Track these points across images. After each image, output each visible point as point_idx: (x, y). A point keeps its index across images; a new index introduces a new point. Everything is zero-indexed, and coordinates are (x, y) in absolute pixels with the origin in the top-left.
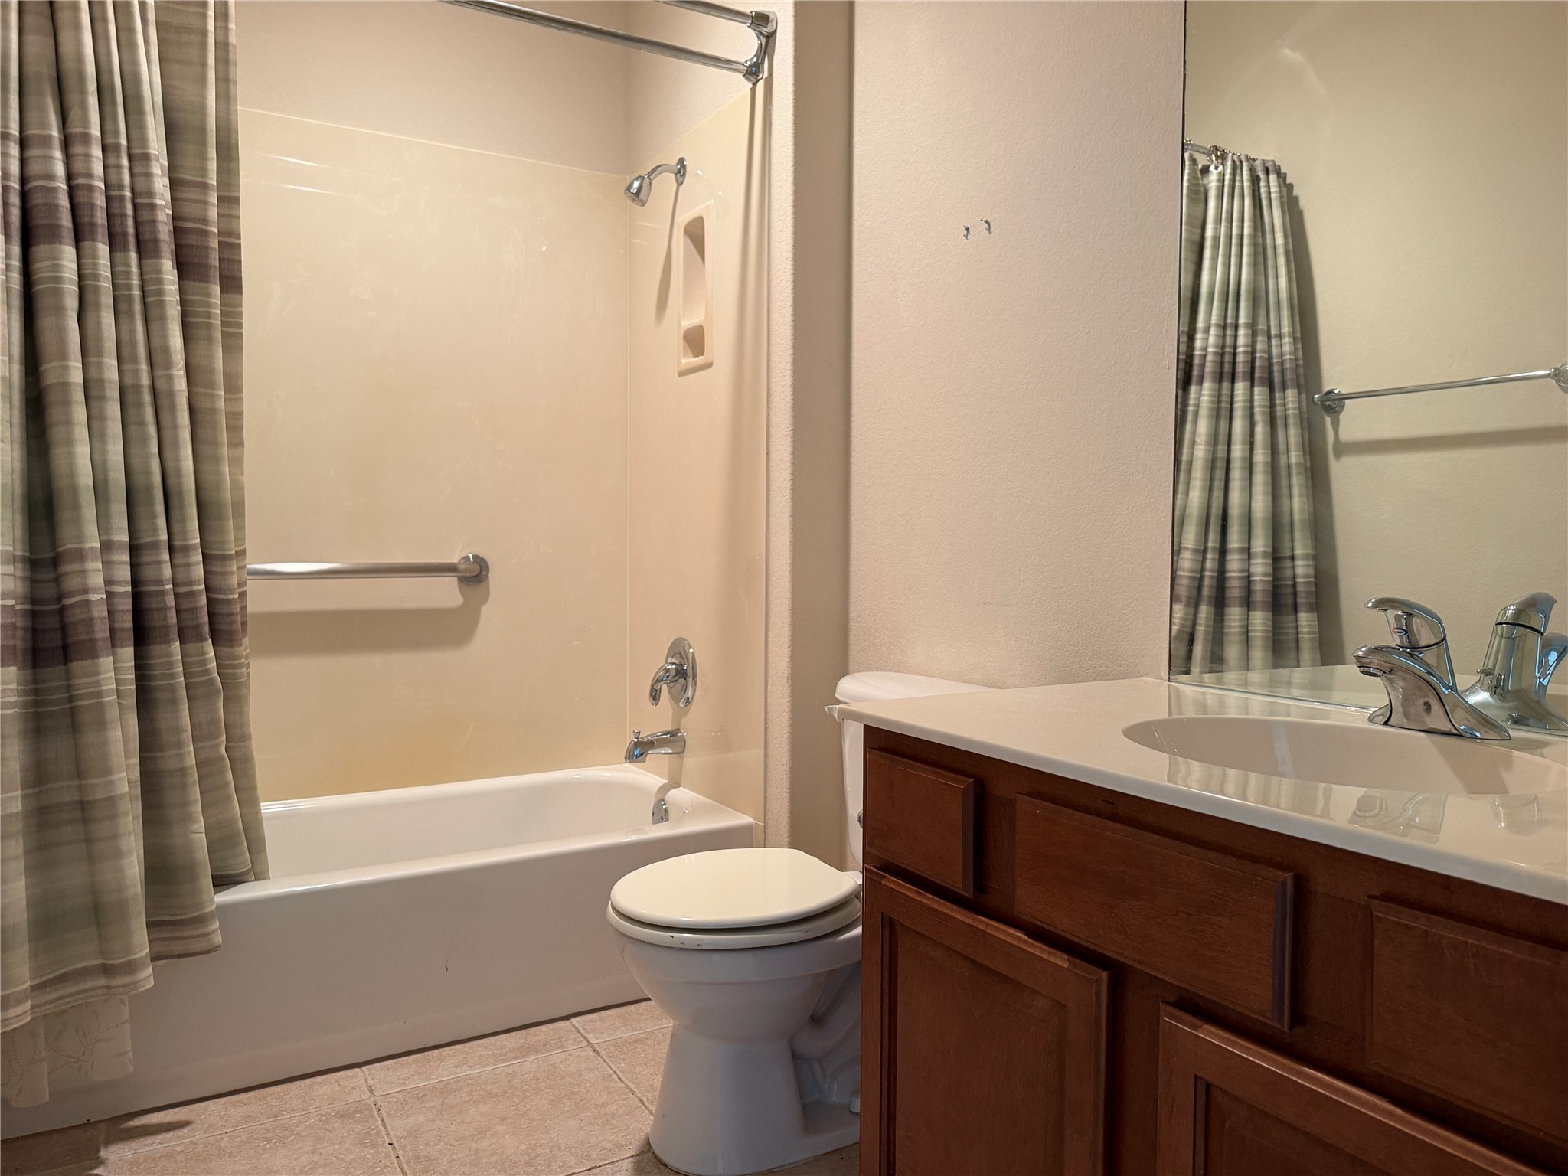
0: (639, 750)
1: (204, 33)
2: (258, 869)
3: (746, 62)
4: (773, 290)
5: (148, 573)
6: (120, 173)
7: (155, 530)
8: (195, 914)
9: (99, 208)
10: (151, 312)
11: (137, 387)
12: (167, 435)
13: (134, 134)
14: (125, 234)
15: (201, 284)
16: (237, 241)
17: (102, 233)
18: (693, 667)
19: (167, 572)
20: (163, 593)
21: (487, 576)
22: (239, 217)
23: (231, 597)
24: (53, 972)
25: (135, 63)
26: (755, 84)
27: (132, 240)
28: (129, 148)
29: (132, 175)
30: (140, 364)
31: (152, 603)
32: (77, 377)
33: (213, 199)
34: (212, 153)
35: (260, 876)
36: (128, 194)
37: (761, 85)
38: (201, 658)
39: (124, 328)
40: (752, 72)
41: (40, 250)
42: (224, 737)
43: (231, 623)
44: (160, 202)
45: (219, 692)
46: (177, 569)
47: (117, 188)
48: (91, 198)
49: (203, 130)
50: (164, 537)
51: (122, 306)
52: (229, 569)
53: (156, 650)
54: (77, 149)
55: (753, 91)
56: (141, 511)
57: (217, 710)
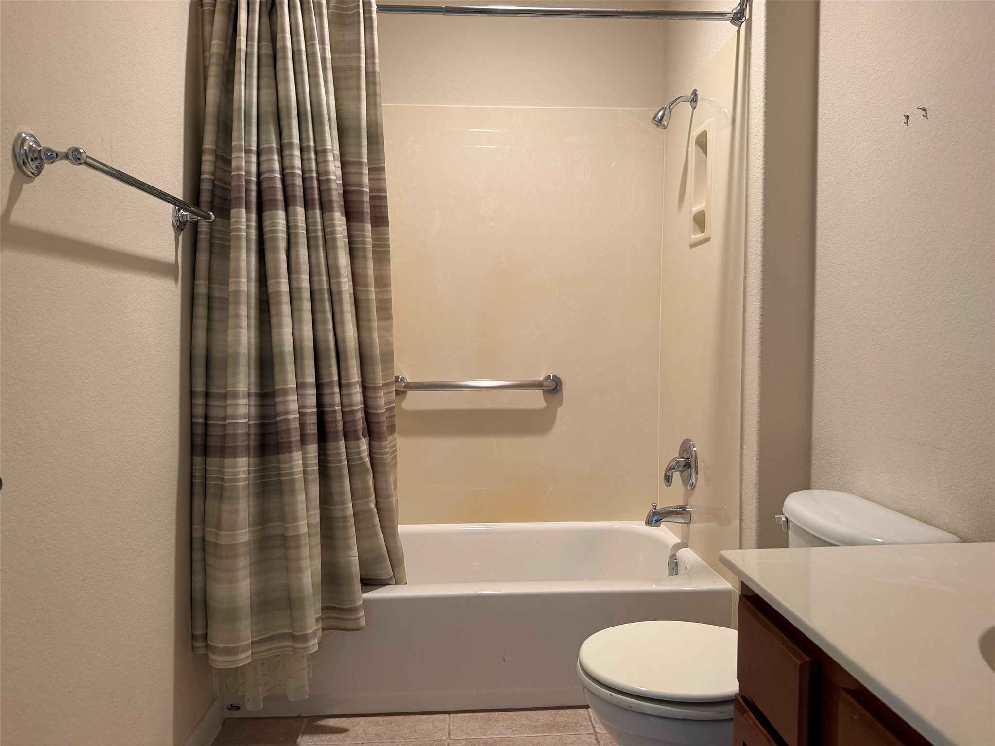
0: (655, 518)
1: (359, 68)
2: (397, 576)
3: (732, 11)
4: (750, 181)
5: (327, 400)
6: (310, 163)
7: (331, 375)
8: (349, 606)
9: (297, 186)
10: (329, 244)
11: (321, 290)
12: (337, 317)
13: (318, 137)
14: (313, 199)
15: (359, 224)
16: (384, 194)
17: (300, 200)
18: (695, 461)
19: (337, 399)
20: (335, 412)
21: (561, 389)
22: (385, 179)
23: (379, 412)
24: (266, 634)
25: (318, 95)
26: (740, 26)
27: (317, 202)
28: (315, 147)
29: (317, 163)
30: (322, 276)
31: (329, 418)
32: (285, 288)
33: (366, 171)
34: (365, 142)
35: (398, 580)
36: (315, 175)
37: (743, 25)
38: (357, 450)
39: (313, 255)
40: (738, 17)
41: (266, 215)
42: (374, 496)
43: (380, 427)
44: (333, 177)
45: (368, 470)
46: (344, 397)
47: (308, 172)
48: (293, 180)
49: (359, 129)
50: (336, 378)
51: (312, 243)
52: (378, 395)
53: (331, 445)
54: (286, 152)
55: (739, 31)
56: (323, 363)
57: (367, 481)
